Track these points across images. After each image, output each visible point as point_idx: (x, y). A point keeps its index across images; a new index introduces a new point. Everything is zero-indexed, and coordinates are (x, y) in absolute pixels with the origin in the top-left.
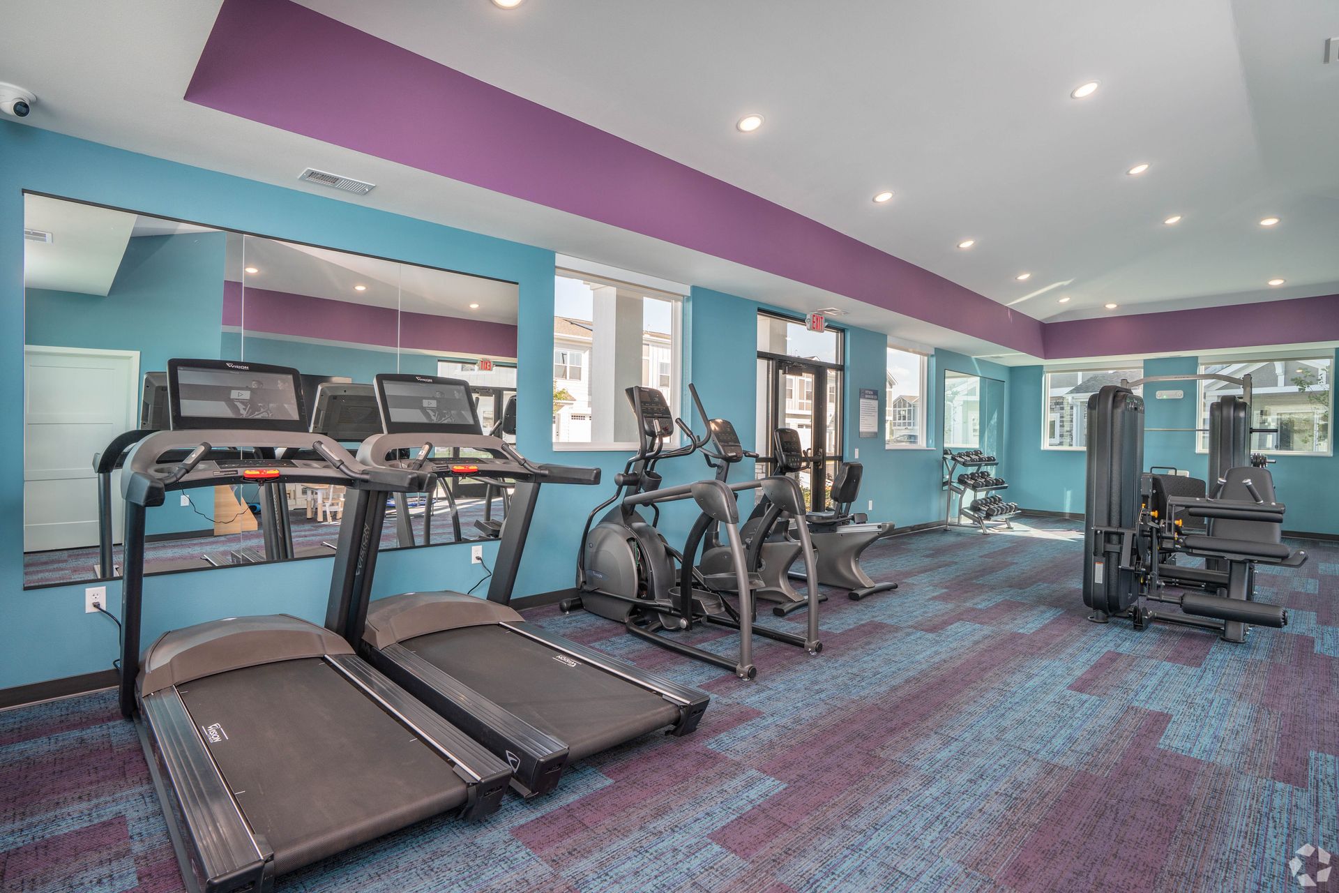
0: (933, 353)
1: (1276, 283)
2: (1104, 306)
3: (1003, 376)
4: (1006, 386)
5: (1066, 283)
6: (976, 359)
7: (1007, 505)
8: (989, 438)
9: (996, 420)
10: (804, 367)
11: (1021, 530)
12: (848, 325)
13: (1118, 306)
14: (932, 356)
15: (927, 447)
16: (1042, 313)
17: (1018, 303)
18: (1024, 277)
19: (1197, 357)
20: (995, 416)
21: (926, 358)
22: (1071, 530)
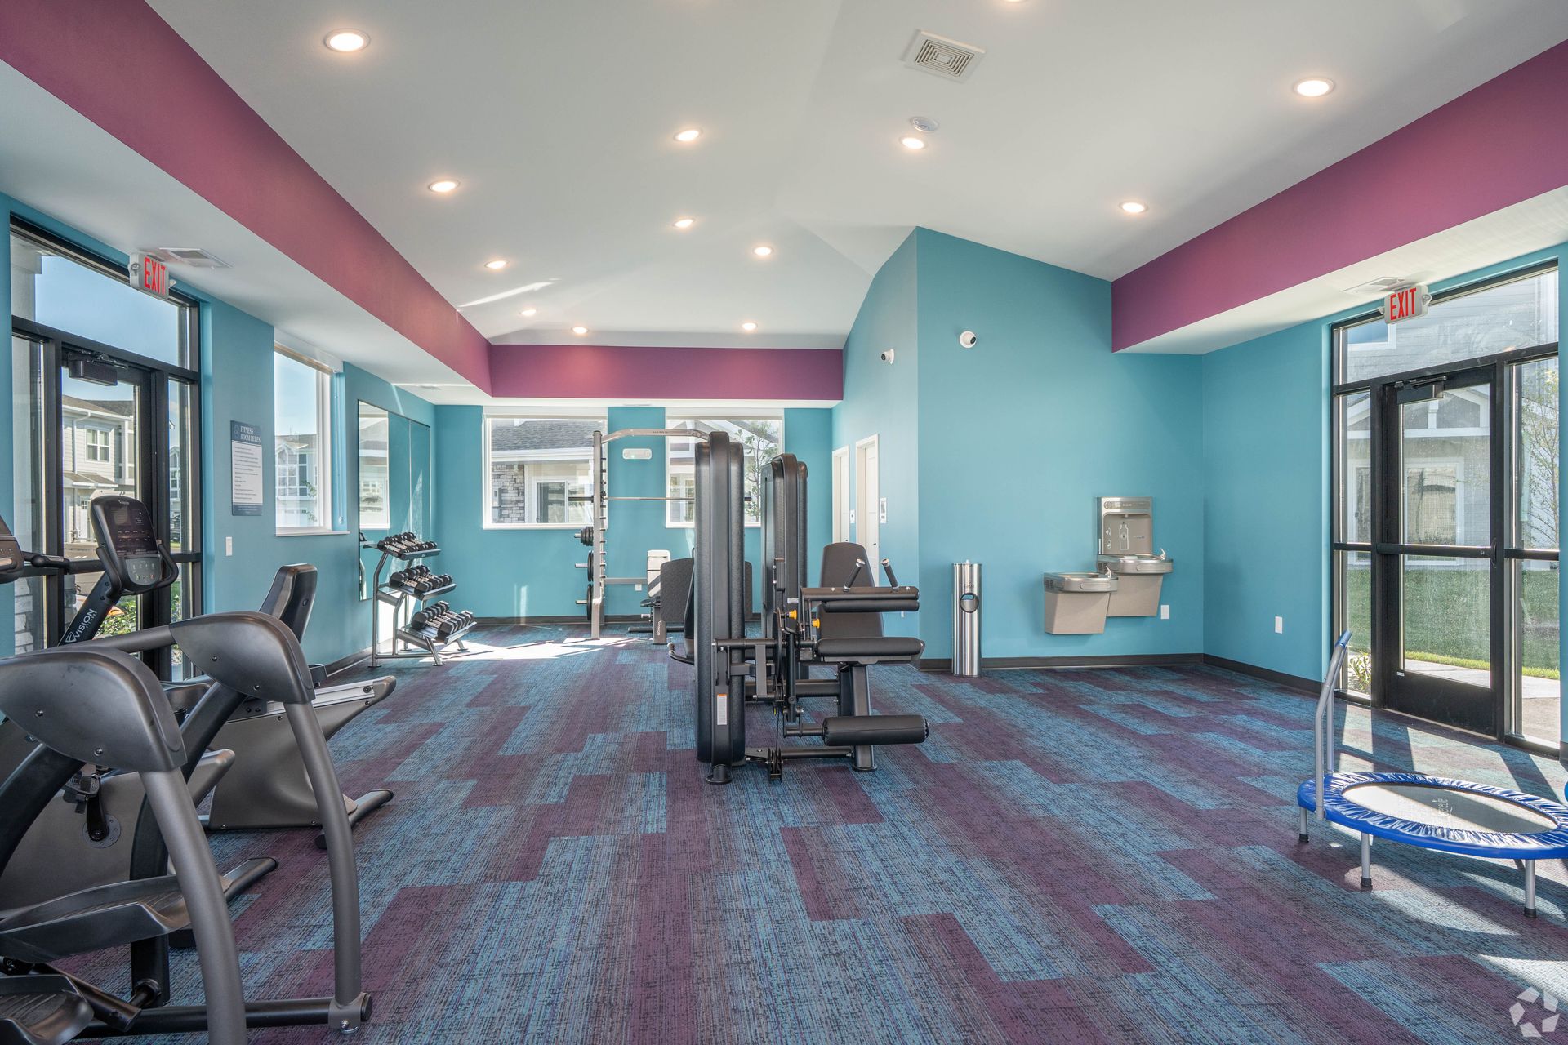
0: (341, 371)
1: (749, 327)
2: (572, 329)
3: (426, 418)
4: (431, 431)
5: (537, 286)
6: (397, 387)
7: (461, 615)
8: (414, 512)
9: (421, 485)
10: (117, 365)
11: (481, 651)
12: (209, 295)
13: (588, 331)
14: (338, 375)
15: (334, 529)
16: (492, 329)
17: (473, 306)
18: (497, 265)
19: (664, 408)
20: (420, 479)
21: (327, 377)
22: (543, 642)
